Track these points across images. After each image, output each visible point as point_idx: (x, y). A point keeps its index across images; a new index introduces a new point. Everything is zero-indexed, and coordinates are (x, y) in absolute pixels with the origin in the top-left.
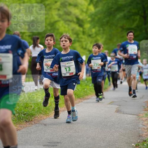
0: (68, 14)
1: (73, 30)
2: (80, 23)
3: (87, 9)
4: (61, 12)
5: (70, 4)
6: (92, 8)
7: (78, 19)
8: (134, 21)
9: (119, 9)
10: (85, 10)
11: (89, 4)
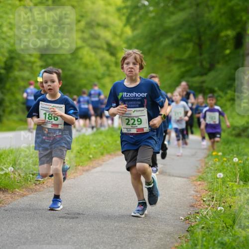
0: (96, 37)
1: (102, 60)
2: (112, 50)
3: (122, 32)
4: (86, 35)
5: (98, 25)
6: (128, 31)
7: (109, 45)
8: (185, 49)
9: (166, 33)
10: (119, 33)
11: (125, 25)
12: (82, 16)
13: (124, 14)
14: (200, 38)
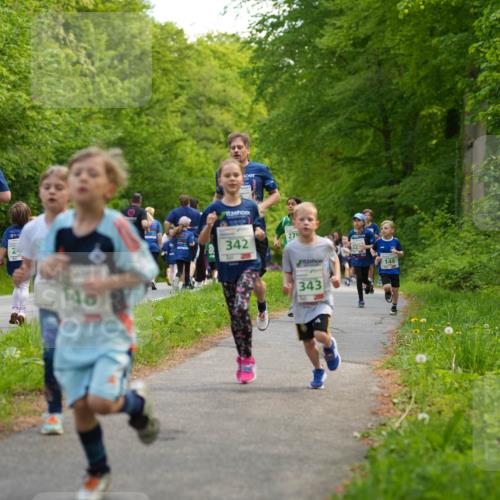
4: (189, 120)
8: (361, 140)
10: (245, 114)
11: (255, 102)
12: (182, 87)
13: (253, 83)
14: (385, 121)
